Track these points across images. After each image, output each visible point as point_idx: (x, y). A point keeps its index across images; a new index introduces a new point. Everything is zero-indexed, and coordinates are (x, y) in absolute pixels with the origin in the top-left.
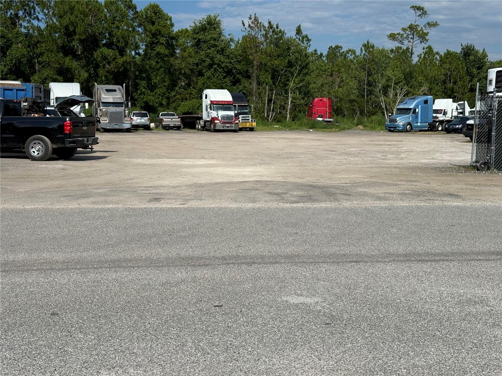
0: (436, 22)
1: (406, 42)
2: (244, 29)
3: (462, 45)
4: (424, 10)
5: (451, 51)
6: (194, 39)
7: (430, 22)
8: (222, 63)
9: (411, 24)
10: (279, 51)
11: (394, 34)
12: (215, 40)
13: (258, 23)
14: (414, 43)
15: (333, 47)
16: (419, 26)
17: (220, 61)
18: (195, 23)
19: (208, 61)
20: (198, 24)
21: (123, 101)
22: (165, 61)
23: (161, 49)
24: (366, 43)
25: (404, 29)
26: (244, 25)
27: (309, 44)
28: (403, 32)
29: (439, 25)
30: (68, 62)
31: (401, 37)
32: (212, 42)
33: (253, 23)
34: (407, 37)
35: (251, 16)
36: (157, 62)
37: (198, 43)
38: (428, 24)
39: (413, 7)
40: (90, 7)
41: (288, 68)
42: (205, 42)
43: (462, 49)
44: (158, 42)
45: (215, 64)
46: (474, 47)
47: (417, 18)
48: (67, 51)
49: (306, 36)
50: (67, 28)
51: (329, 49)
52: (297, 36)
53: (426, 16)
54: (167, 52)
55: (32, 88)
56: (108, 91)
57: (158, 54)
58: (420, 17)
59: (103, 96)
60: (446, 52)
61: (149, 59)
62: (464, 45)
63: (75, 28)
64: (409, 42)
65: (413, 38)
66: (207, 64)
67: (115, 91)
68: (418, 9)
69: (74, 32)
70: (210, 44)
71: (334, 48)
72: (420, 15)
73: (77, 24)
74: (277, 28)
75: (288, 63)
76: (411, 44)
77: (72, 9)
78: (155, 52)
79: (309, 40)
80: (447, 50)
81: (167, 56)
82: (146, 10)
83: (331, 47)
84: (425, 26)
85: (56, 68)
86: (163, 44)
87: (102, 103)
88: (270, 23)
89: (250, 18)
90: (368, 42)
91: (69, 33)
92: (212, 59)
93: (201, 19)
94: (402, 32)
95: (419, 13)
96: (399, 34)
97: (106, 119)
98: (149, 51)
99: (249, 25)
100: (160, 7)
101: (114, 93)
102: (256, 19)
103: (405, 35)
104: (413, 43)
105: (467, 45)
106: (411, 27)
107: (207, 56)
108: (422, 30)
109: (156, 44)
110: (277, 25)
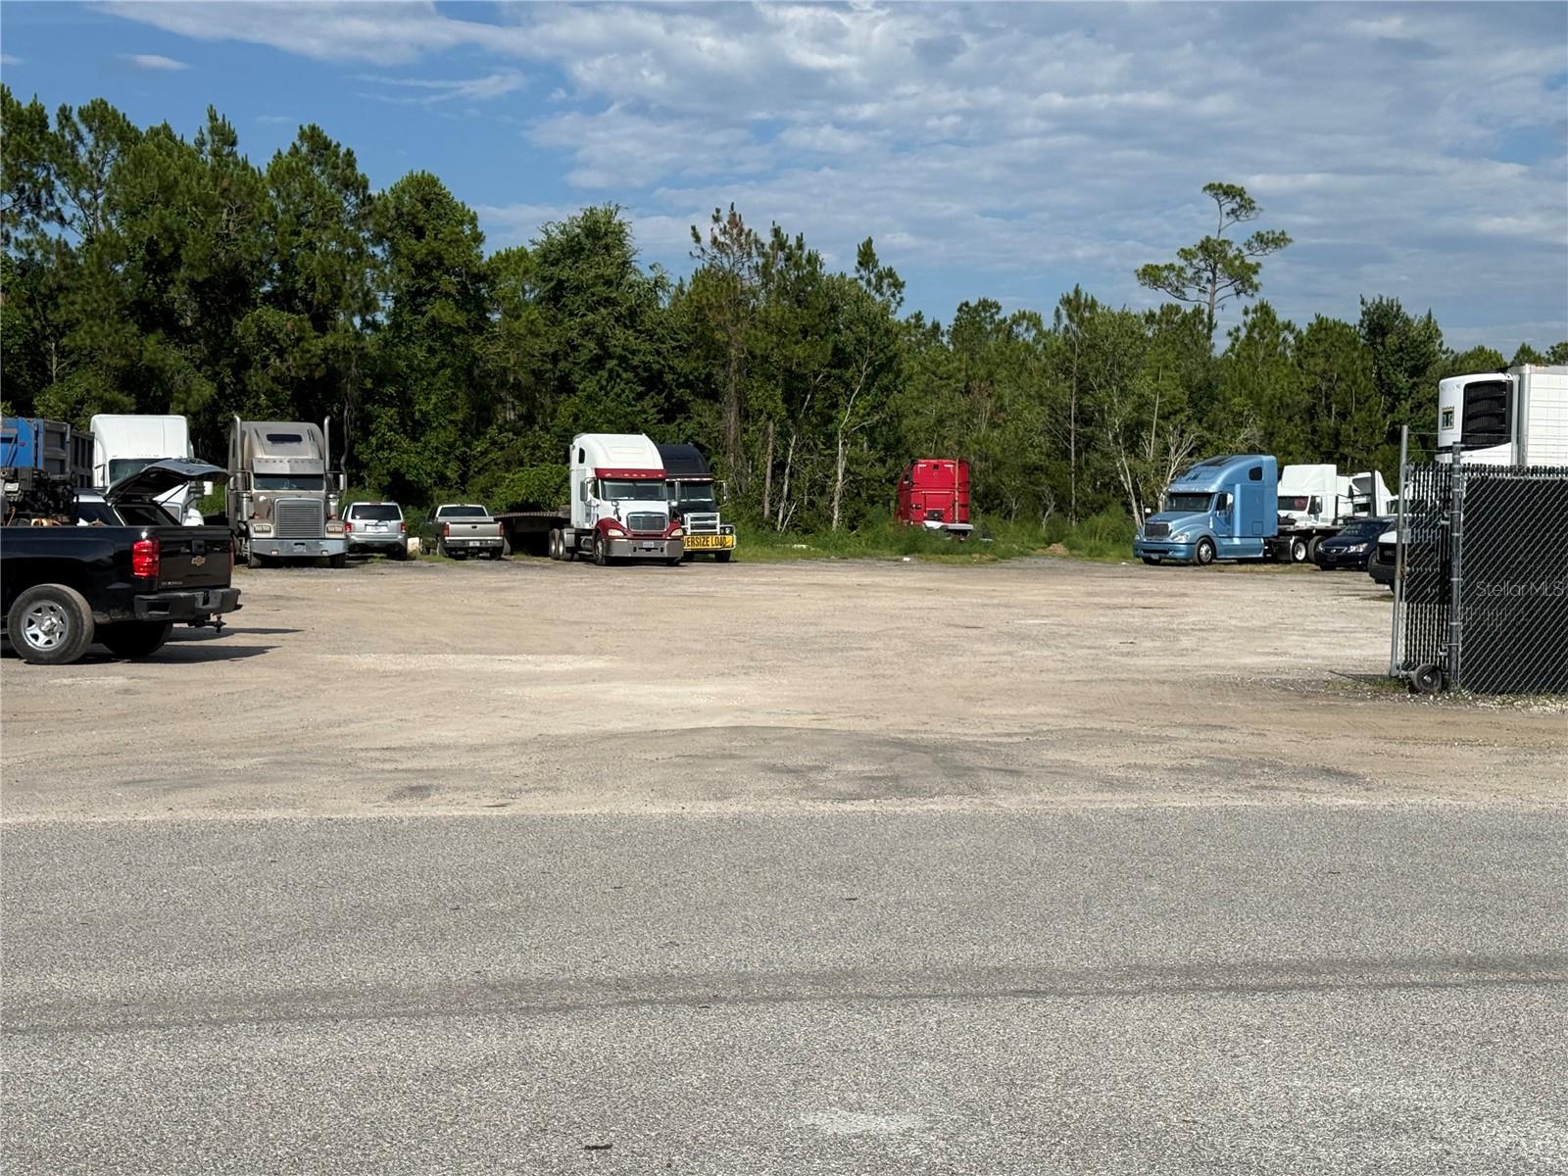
0: (1283, 233)
1: (1192, 292)
2: (698, 252)
3: (1363, 303)
4: (1246, 196)
5: (1331, 318)
6: (544, 279)
7: (1263, 232)
8: (634, 353)
9: (1208, 239)
10: (806, 317)
11: (1157, 267)
12: (608, 283)
13: (741, 230)
14: (1218, 295)
15: (973, 304)
16: (1230, 244)
17: (625, 348)
18: (546, 232)
19: (591, 347)
20: (556, 234)
21: (322, 472)
22: (454, 346)
23: (442, 310)
24: (1072, 295)
25: (1185, 254)
26: (698, 239)
27: (898, 296)
28: (1182, 263)
29: (1290, 241)
30: (155, 349)
31: (1179, 276)
32: (600, 289)
33: (724, 232)
34: (1196, 279)
35: (718, 211)
36: (431, 351)
37: (557, 294)
38: (1259, 237)
39: (1211, 187)
40: (225, 183)
41: (833, 367)
42: (578, 290)
43: (1364, 313)
44: (433, 289)
45: (611, 356)
46: (1399, 308)
47: (1226, 221)
48: (153, 316)
49: (890, 274)
50: (152, 247)
51: (960, 310)
52: (863, 272)
53: (1252, 215)
54: (461, 319)
55: (37, 433)
56: (275, 439)
57: (435, 324)
58: (1232, 218)
59: (259, 455)
60: (1314, 321)
61: (408, 339)
62: (1369, 301)
63: (177, 247)
64: (1203, 291)
65: (1212, 281)
66: (584, 356)
67: (297, 439)
68: (1226, 193)
69: (175, 259)
70: (593, 295)
71: (976, 309)
72: (1233, 211)
73: (184, 236)
74: (800, 246)
75: (833, 355)
76: (1207, 298)
77: (168, 189)
78: (424, 321)
79: (898, 285)
80: (1318, 317)
81: (460, 330)
82: (399, 192)
83: (967, 304)
84: (1249, 245)
85: (116, 369)
86: (448, 295)
87: (257, 476)
88: (777, 232)
89: (716, 219)
90: (1077, 292)
91: (159, 263)
92: (601, 342)
93: (566, 221)
94: (1179, 262)
95: (1229, 206)
96: (1170, 267)
97: (266, 525)
98: (407, 316)
99: (715, 241)
100: (443, 182)
101: (295, 445)
102: (735, 221)
103: (1189, 273)
104: (1213, 294)
105: (1377, 300)
106: (1207, 248)
107: (587, 331)
108: (1239, 256)
109: (429, 294)
110: (800, 240)
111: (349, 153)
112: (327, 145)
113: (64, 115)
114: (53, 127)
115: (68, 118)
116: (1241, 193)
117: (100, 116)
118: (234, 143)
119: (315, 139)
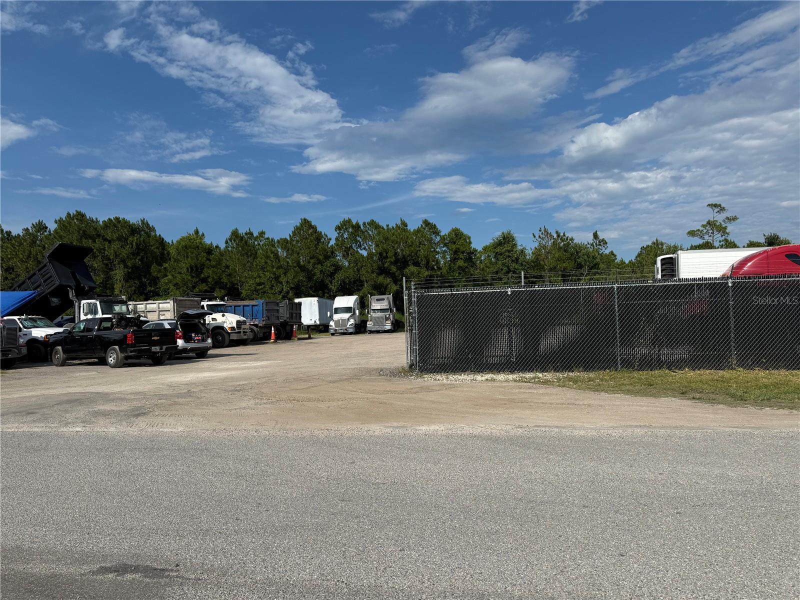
0: (736, 216)
1: (706, 237)
2: (535, 241)
3: (764, 236)
4: (722, 206)
5: (755, 241)
6: (494, 252)
7: (729, 217)
8: (517, 269)
9: (709, 221)
10: (568, 255)
11: (694, 231)
12: (509, 251)
13: (548, 233)
14: (715, 238)
16: (717, 221)
18: (493, 240)
19: (505, 269)
20: (495, 240)
23: (460, 263)
24: (654, 241)
25: (703, 226)
26: (535, 237)
27: (606, 246)
28: (703, 229)
29: (738, 218)
31: (701, 233)
32: (507, 254)
33: (542, 234)
34: (707, 233)
35: (540, 228)
36: (459, 273)
37: (497, 255)
38: (727, 218)
39: (709, 205)
40: (401, 236)
41: (578, 269)
42: (501, 254)
43: (765, 239)
45: (511, 271)
46: (778, 236)
47: (716, 215)
48: (383, 271)
49: (603, 240)
50: (381, 254)
52: (593, 241)
53: (725, 212)
54: (466, 265)
56: (378, 300)
57: (459, 267)
58: (718, 214)
59: (373, 304)
60: (748, 242)
62: (766, 234)
63: (387, 254)
64: (710, 236)
65: (713, 233)
66: (504, 271)
67: (383, 299)
68: (715, 206)
69: (387, 257)
70: (505, 255)
72: (718, 211)
73: (388, 250)
74: (564, 235)
75: (578, 265)
76: (711, 238)
77: (387, 239)
79: (607, 243)
80: (750, 241)
81: (467, 267)
82: (450, 234)
84: (724, 221)
85: (372, 285)
86: (461, 259)
87: (372, 310)
88: (557, 232)
89: (540, 231)
90: (657, 240)
91: (382, 256)
92: (508, 267)
93: (498, 236)
94: (701, 229)
95: (716, 210)
96: (699, 230)
97: (371, 323)
98: (452, 265)
99: (539, 237)
100: (461, 230)
101: (382, 301)
102: (546, 231)
103: (705, 231)
104: (713, 237)
105: (770, 235)
106: (709, 223)
107: (504, 265)
108: (721, 225)
109: (458, 259)
110: (564, 234)
111: (435, 225)
112: (429, 224)
113: (364, 224)
114: (362, 227)
115: (365, 225)
116: (720, 205)
117: (373, 224)
118: (407, 226)
119: (426, 223)
